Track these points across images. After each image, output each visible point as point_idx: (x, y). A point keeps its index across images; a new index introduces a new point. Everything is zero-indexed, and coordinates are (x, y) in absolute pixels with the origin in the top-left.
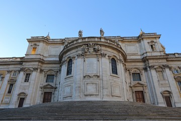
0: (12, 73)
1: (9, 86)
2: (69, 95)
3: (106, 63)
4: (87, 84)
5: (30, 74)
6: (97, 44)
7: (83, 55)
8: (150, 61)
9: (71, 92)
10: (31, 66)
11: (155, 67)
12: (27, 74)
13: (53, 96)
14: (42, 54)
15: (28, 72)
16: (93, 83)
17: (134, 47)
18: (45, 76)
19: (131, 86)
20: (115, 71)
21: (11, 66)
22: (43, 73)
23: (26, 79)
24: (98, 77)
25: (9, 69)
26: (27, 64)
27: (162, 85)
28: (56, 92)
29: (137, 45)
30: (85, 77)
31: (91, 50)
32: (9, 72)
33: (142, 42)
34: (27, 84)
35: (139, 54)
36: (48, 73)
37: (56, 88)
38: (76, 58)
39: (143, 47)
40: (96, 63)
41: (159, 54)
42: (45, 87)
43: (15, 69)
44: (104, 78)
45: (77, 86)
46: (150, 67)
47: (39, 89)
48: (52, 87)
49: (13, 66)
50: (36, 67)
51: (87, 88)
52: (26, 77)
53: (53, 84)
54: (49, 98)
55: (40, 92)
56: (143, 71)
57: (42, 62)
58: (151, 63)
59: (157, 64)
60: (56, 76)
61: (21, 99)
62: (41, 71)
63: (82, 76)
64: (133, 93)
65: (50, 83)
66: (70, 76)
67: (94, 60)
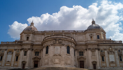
0: (17, 51)
1: (16, 57)
2: (47, 63)
3: (64, 49)
4: (55, 59)
5: (26, 52)
6: (60, 40)
7: (54, 45)
8: (89, 46)
9: (48, 62)
10: (27, 47)
11: (91, 49)
12: (25, 52)
13: (39, 63)
14: (32, 41)
15: (25, 51)
16: (58, 58)
17: (82, 37)
18: (34, 53)
19: (78, 58)
20: (68, 52)
21: (16, 47)
22: (33, 51)
23: (25, 54)
24: (60, 55)
25: (15, 48)
26: (25, 46)
27: (93, 58)
28: (40, 61)
29: (84, 36)
30: (54, 55)
31: (57, 42)
32: (15, 50)
33: (86, 34)
34: (25, 57)
35: (84, 41)
36: (36, 51)
37: (40, 59)
38: (50, 46)
39: (86, 37)
40: (59, 49)
41: (94, 42)
42: (35, 58)
43: (18, 48)
44: (63, 56)
45: (50, 59)
46: (88, 49)
47: (32, 59)
48: (38, 58)
49: (17, 47)
50: (30, 48)
51: (55, 61)
52: (25, 53)
53: (39, 57)
54: (37, 63)
55: (32, 61)
56: (85, 51)
57: (32, 45)
58: (89, 47)
59: (92, 47)
60: (40, 53)
61: (23, 64)
62: (32, 50)
63: (53, 55)
64: (79, 62)
65: (37, 56)
66: (47, 54)
67: (59, 47)
